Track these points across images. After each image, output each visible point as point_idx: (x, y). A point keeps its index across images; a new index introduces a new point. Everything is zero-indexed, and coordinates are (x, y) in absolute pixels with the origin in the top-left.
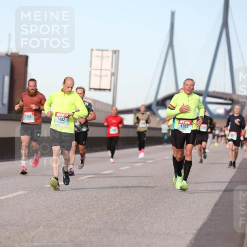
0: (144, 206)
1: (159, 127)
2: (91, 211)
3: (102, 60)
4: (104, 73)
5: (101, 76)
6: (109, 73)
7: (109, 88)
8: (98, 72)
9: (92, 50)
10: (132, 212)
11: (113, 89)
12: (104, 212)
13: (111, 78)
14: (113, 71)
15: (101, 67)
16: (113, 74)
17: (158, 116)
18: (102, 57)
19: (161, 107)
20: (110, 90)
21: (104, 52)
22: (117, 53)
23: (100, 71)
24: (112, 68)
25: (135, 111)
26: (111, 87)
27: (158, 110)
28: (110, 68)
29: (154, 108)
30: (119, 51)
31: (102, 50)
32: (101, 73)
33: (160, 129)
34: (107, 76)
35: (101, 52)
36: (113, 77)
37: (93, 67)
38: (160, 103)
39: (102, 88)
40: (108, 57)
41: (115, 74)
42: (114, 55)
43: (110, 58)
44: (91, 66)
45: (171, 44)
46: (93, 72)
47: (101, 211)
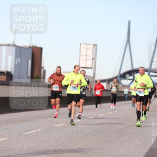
0: (113, 138)
1: (122, 90)
2: (81, 141)
3: (87, 50)
4: (88, 58)
5: (86, 60)
6: (91, 58)
7: (91, 67)
8: (84, 58)
9: (81, 44)
10: (106, 142)
11: (94, 68)
12: (89, 142)
13: (92, 61)
14: (94, 57)
15: (86, 54)
16: (93, 59)
17: (121, 84)
18: (87, 48)
19: (122, 78)
20: (91, 68)
21: (88, 45)
22: (96, 45)
23: (85, 57)
24: (93, 55)
25: (107, 81)
26: (92, 66)
27: (121, 80)
28: (92, 55)
29: (119, 78)
30: (97, 45)
31: (87, 44)
32: (86, 58)
33: (123, 92)
34: (90, 60)
35: (86, 45)
36: (93, 60)
37: (82, 54)
38: (122, 76)
39: (87, 67)
40: (90, 48)
41: (95, 59)
42: (94, 47)
43: (92, 49)
44: (80, 54)
45: (128, 40)
46: (82, 58)
47: (87, 141)
